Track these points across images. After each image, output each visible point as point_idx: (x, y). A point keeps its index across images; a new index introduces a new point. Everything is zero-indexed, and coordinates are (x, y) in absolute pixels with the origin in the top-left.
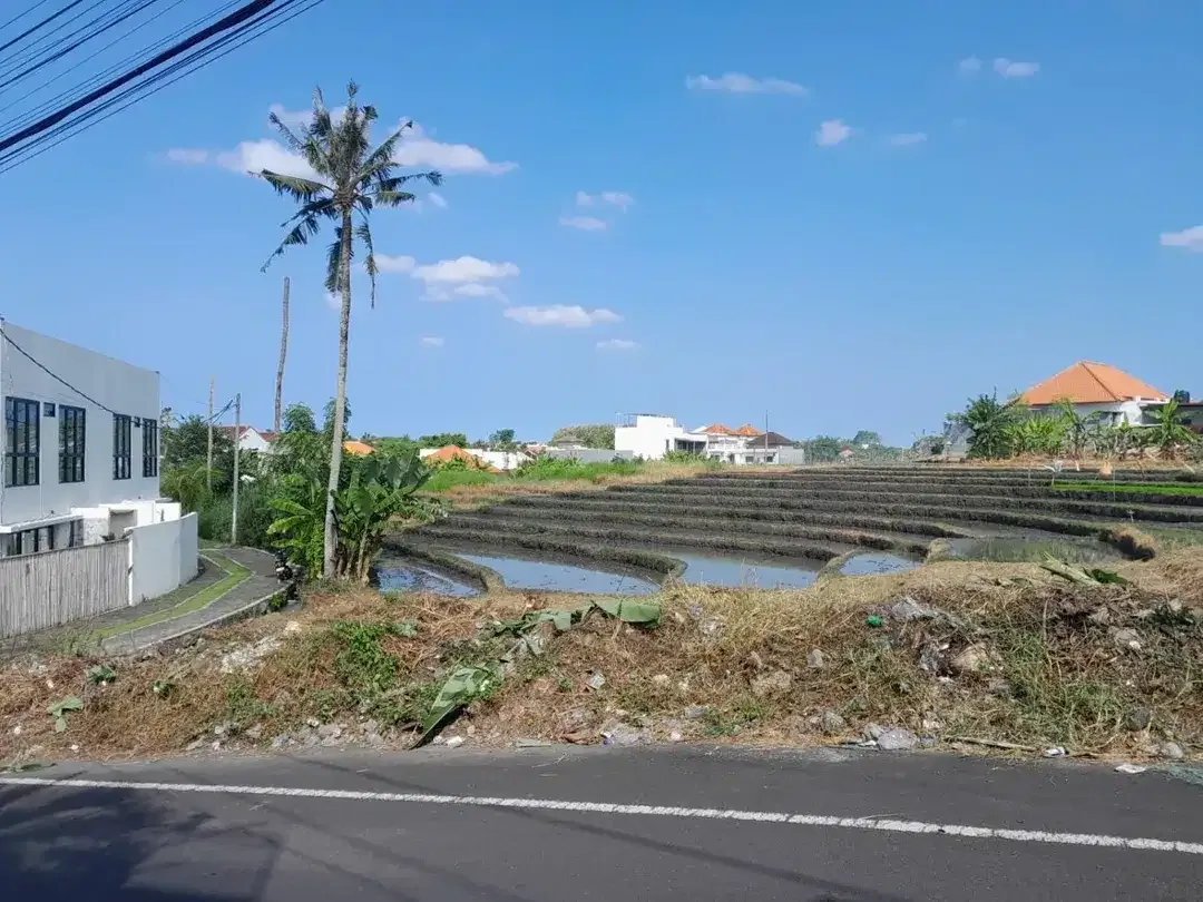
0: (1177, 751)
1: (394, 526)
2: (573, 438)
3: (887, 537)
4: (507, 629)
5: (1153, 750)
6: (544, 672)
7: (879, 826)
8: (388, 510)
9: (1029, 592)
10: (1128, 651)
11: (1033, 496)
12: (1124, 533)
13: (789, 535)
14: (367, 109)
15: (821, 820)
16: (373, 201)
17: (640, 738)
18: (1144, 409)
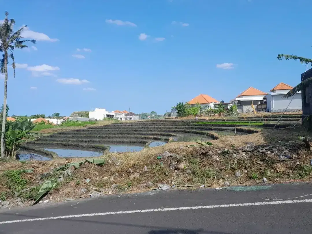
0: (228, 183)
1: (23, 142)
2: (77, 115)
3: (159, 137)
4: (60, 169)
5: (223, 183)
6: (72, 180)
7: (163, 210)
8: (21, 137)
9: (194, 148)
10: (216, 161)
11: (192, 126)
12: (212, 134)
13: (136, 138)
14: (12, 20)
15: (149, 210)
16: (15, 47)
17: (100, 195)
18: (215, 105)
